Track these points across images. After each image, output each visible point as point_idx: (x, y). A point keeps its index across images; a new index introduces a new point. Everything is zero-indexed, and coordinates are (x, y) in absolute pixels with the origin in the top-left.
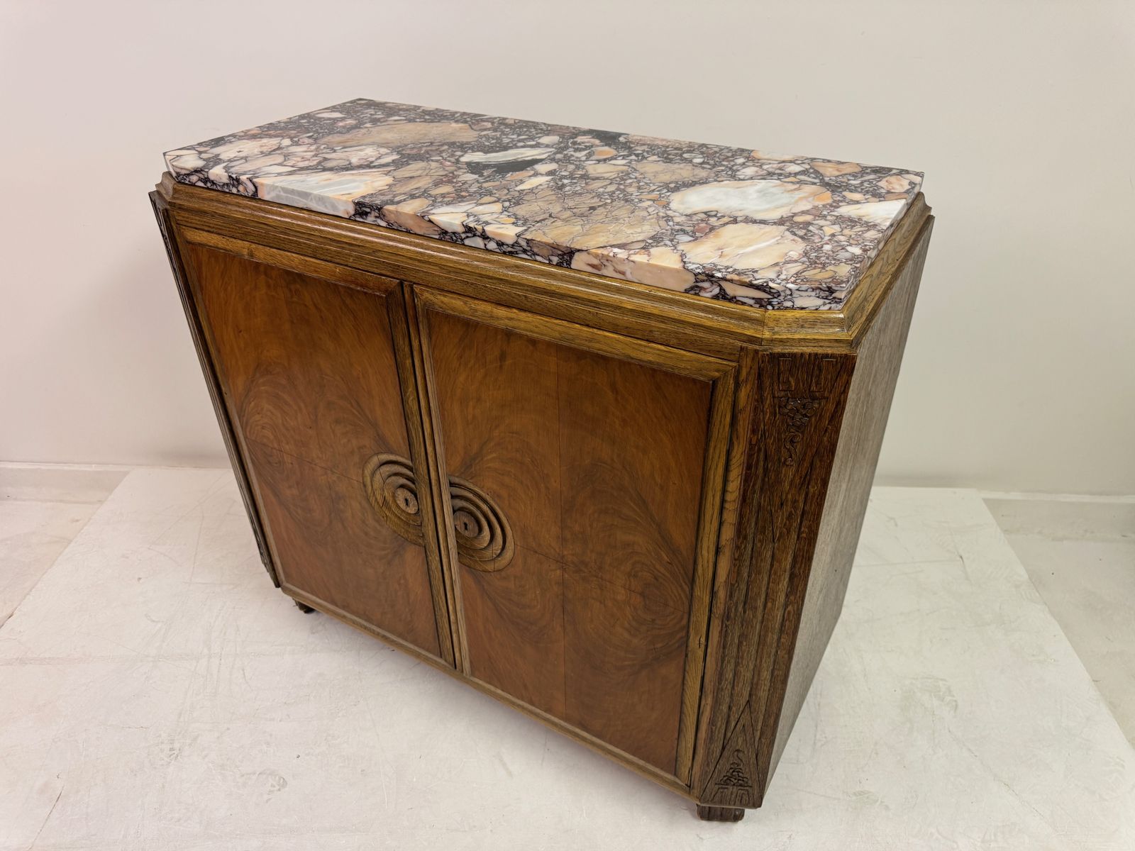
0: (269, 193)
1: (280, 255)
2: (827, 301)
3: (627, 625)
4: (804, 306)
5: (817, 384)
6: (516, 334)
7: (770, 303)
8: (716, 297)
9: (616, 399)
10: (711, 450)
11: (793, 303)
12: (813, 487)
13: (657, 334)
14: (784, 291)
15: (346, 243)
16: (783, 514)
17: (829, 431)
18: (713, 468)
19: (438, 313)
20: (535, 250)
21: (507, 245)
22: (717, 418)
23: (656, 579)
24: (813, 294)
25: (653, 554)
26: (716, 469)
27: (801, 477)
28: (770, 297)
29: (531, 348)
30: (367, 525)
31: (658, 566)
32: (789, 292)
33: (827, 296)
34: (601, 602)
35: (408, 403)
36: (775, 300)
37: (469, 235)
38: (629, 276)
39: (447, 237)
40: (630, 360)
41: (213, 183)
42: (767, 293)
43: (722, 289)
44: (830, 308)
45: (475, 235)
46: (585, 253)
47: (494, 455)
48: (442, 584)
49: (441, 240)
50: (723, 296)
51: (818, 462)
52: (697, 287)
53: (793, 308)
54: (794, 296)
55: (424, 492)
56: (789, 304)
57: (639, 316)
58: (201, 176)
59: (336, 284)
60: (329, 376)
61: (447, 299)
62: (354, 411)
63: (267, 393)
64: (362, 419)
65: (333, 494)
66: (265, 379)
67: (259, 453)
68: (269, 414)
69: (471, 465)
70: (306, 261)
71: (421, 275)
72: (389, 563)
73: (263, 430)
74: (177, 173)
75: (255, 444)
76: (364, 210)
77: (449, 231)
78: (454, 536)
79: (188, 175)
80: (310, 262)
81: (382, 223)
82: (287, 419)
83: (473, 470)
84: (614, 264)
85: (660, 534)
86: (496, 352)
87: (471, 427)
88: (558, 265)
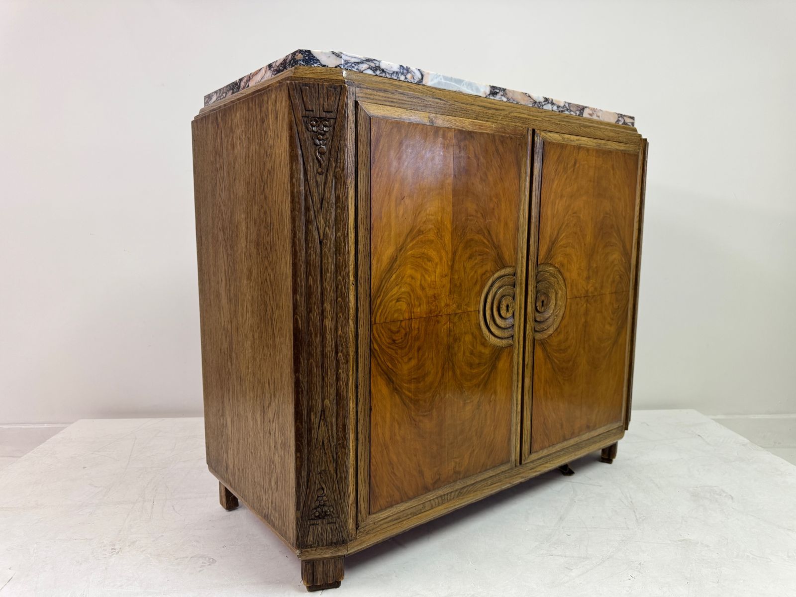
0: (432, 80)
3: (609, 319)
6: (582, 147)
8: (623, 124)
9: (613, 174)
10: (637, 189)
13: (620, 138)
19: (550, 143)
21: (561, 107)
23: (620, 277)
25: (620, 261)
29: (587, 152)
30: (474, 355)
31: (621, 268)
38: (601, 118)
39: (536, 105)
40: (618, 151)
41: (383, 71)
43: (624, 120)
45: (548, 103)
46: (588, 108)
47: (564, 234)
49: (534, 106)
50: (625, 123)
52: (619, 120)
55: (518, 290)
57: (613, 132)
58: (373, 65)
59: (493, 135)
60: (472, 216)
61: (551, 134)
62: (485, 241)
63: (413, 256)
64: (489, 246)
65: (451, 339)
66: (415, 242)
67: (385, 336)
68: (408, 280)
69: (551, 250)
70: (473, 122)
71: (536, 123)
72: (485, 385)
73: (397, 303)
74: (345, 61)
75: (382, 327)
76: (494, 91)
77: (538, 101)
78: (534, 319)
79: (358, 63)
80: (476, 122)
81: (505, 99)
82: (427, 277)
83: (552, 252)
84: (596, 113)
85: (623, 247)
86: (573, 161)
87: (555, 219)
88: (579, 115)
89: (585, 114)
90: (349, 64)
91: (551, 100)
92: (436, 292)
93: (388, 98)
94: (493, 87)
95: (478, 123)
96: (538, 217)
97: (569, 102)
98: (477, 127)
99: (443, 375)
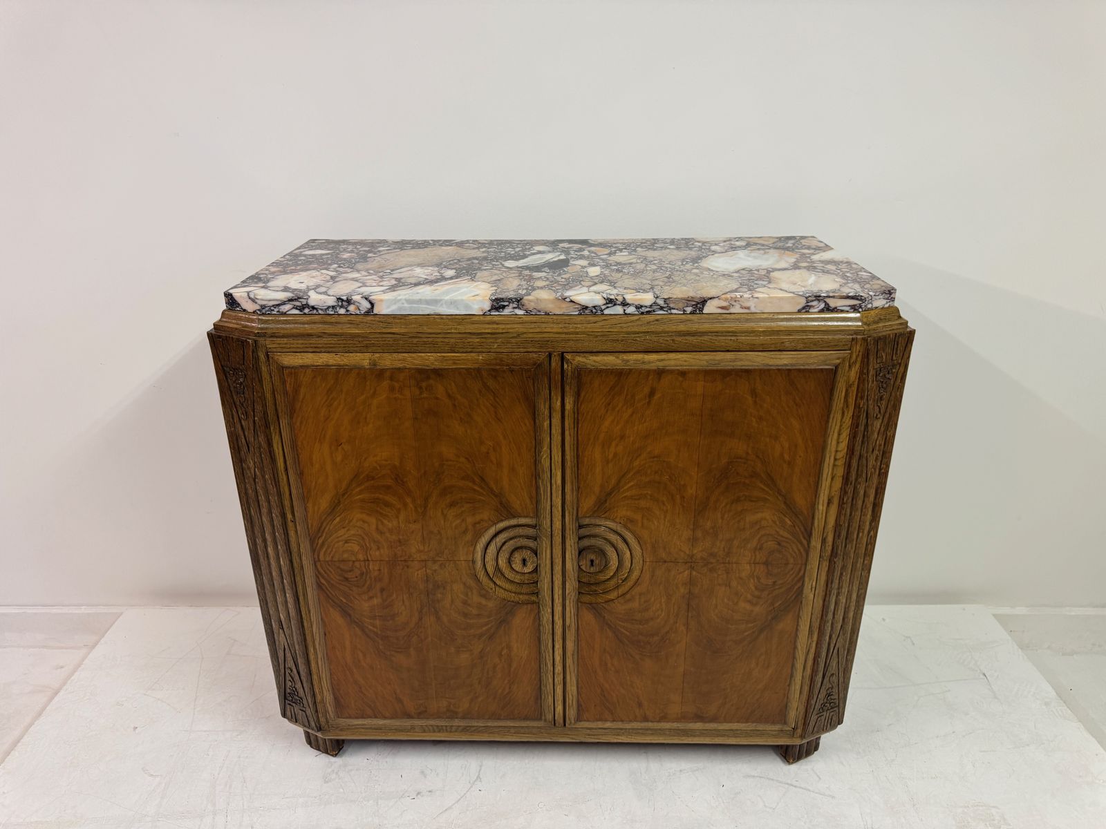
0: (388, 307)
1: (411, 357)
2: (888, 301)
3: (749, 596)
4: (878, 306)
5: (896, 355)
6: (668, 370)
7: (860, 307)
8: (822, 311)
9: (755, 402)
10: (831, 420)
11: (872, 304)
12: (889, 432)
13: (787, 344)
14: (868, 297)
15: (489, 333)
18: (831, 435)
19: (591, 371)
20: (672, 305)
21: (646, 306)
23: (779, 544)
24: (882, 297)
25: (778, 523)
26: (833, 435)
27: (884, 426)
28: (860, 303)
29: (681, 379)
30: (469, 605)
31: (782, 532)
32: (870, 298)
33: (888, 297)
34: (726, 586)
35: (541, 462)
36: (863, 304)
37: (609, 305)
38: (753, 310)
39: (586, 311)
40: (768, 367)
41: (313, 308)
43: (826, 304)
44: (890, 305)
45: (615, 305)
46: (716, 299)
47: (632, 483)
48: (551, 636)
49: (581, 314)
50: (828, 309)
52: (808, 306)
53: (872, 308)
54: (873, 300)
55: (544, 545)
56: (869, 306)
57: (770, 335)
58: (298, 304)
59: (478, 370)
60: (451, 461)
61: (599, 358)
62: (476, 488)
63: (363, 501)
64: (485, 493)
65: (431, 586)
66: (363, 487)
67: (333, 572)
68: (359, 524)
69: (606, 501)
70: (444, 357)
71: (570, 344)
72: (491, 637)
73: (346, 545)
74: (261, 306)
75: (329, 565)
76: (499, 304)
77: (591, 306)
78: (576, 578)
79: (279, 305)
80: (448, 356)
81: (520, 312)
82: (385, 522)
83: (607, 504)
84: (741, 303)
85: (785, 503)
86: (647, 390)
87: (610, 465)
88: (692, 313)
89: (710, 308)
90: (267, 309)
91: (621, 300)
92: (401, 537)
93: (311, 344)
94: (497, 300)
95: (453, 356)
96: (576, 462)
98: (451, 362)
99: (421, 619)
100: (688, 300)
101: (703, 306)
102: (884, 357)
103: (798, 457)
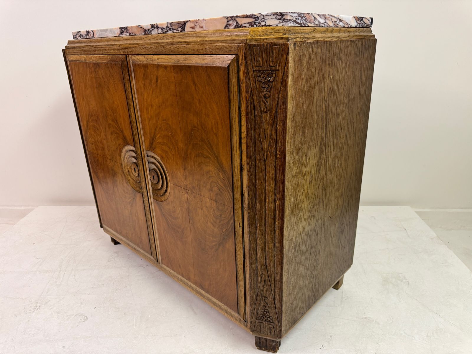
0: (97, 34)
2: (281, 21)
3: (212, 221)
4: (271, 24)
5: (273, 61)
6: (160, 65)
7: (255, 24)
8: (235, 28)
9: (196, 89)
10: (232, 107)
11: (265, 22)
12: (279, 126)
14: (260, 16)
15: (112, 45)
16: (266, 142)
17: (282, 90)
18: (234, 118)
19: (137, 65)
20: (173, 27)
21: (164, 28)
22: (232, 88)
23: (219, 190)
24: (274, 17)
25: (217, 175)
26: (235, 119)
27: (272, 119)
28: (254, 20)
29: (165, 70)
31: (219, 182)
32: (262, 17)
33: (280, 18)
34: (201, 209)
35: (132, 117)
36: (257, 21)
37: (153, 28)
38: (204, 29)
39: (146, 33)
40: (198, 65)
42: (253, 18)
43: (237, 22)
44: (283, 25)
45: (154, 28)
46: (189, 22)
47: (159, 135)
50: (238, 26)
51: (279, 110)
52: (228, 24)
53: (265, 26)
54: (265, 19)
56: (263, 23)
58: (79, 34)
61: (139, 57)
62: (116, 126)
69: (152, 143)
72: (132, 205)
76: (122, 30)
77: (147, 29)
81: (128, 34)
83: (153, 145)
84: (199, 24)
85: (218, 162)
86: (155, 77)
87: (151, 122)
88: (181, 32)
89: (188, 29)
91: (156, 25)
93: (74, 51)
94: (121, 28)
97: (171, 22)
100: (179, 23)
101: (185, 27)
102: (261, 62)
103: (219, 131)
